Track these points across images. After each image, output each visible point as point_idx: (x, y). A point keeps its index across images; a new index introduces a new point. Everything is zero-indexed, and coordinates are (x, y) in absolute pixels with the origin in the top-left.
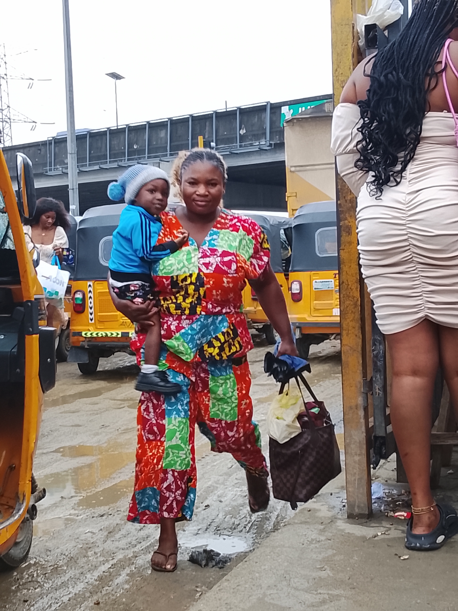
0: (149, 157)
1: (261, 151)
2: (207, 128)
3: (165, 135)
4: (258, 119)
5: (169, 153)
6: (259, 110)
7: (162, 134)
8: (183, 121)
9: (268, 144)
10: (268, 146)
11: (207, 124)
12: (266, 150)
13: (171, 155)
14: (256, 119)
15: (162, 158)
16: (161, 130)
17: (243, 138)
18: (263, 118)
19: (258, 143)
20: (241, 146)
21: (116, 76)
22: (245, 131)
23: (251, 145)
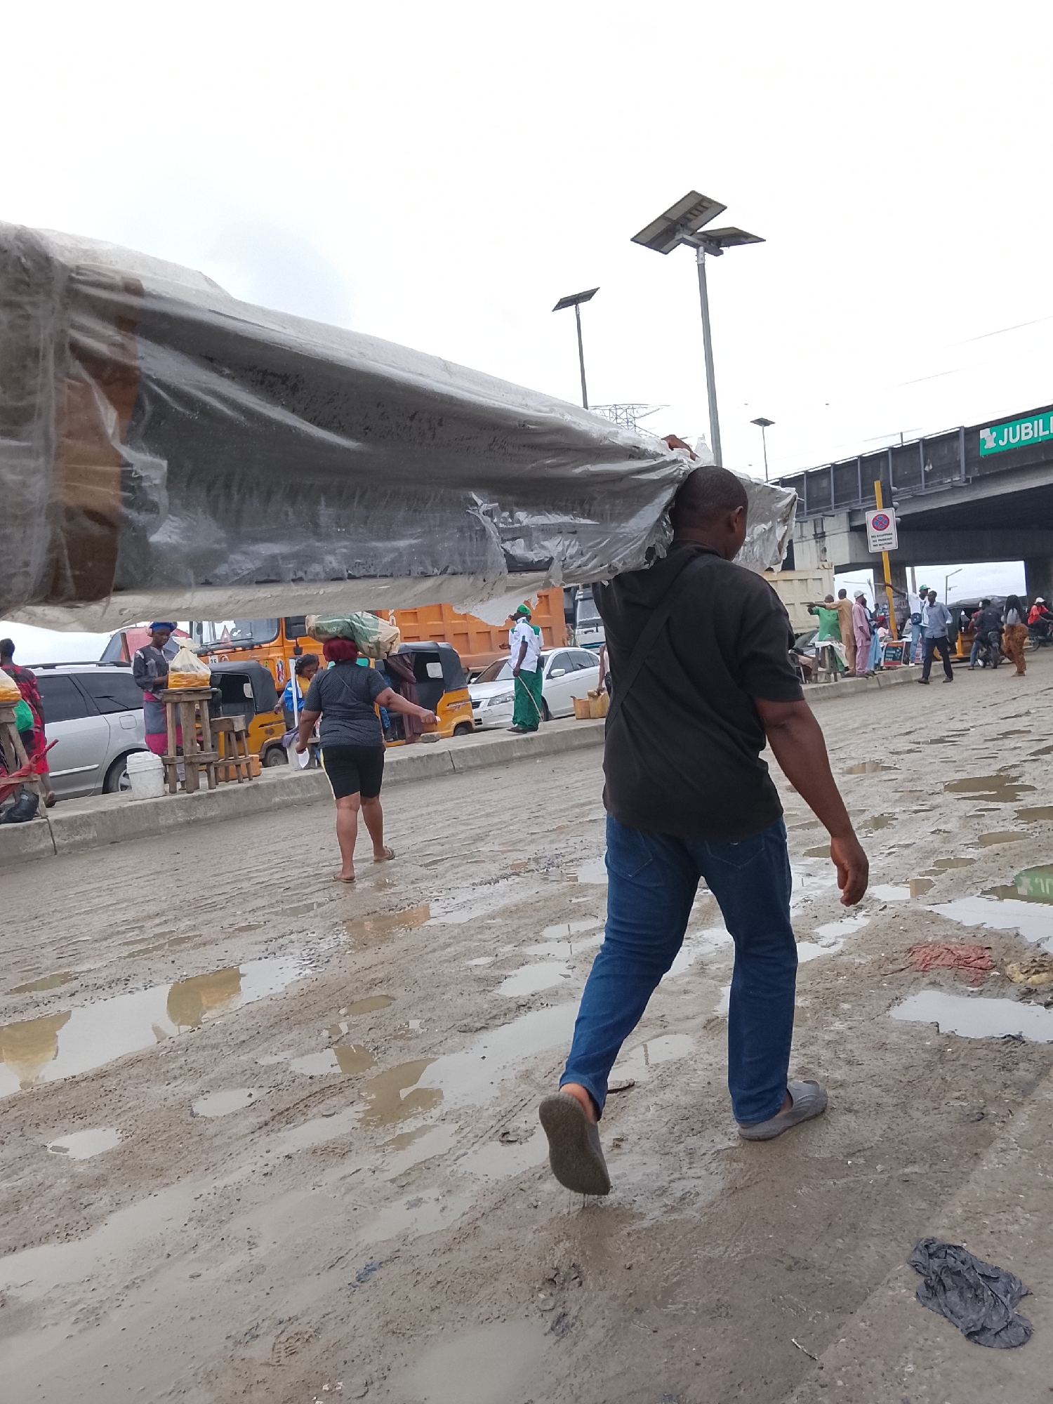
0: (808, 514)
1: (955, 489)
2: (881, 469)
3: (828, 484)
4: (948, 450)
5: (833, 505)
6: (948, 439)
7: (824, 483)
8: (850, 465)
9: (964, 480)
10: (965, 482)
11: (882, 464)
12: (961, 487)
13: (836, 507)
14: (946, 452)
15: (826, 513)
16: (823, 479)
17: (928, 475)
18: (955, 447)
19: (949, 480)
20: (926, 487)
21: (763, 422)
22: (931, 467)
23: (941, 483)
